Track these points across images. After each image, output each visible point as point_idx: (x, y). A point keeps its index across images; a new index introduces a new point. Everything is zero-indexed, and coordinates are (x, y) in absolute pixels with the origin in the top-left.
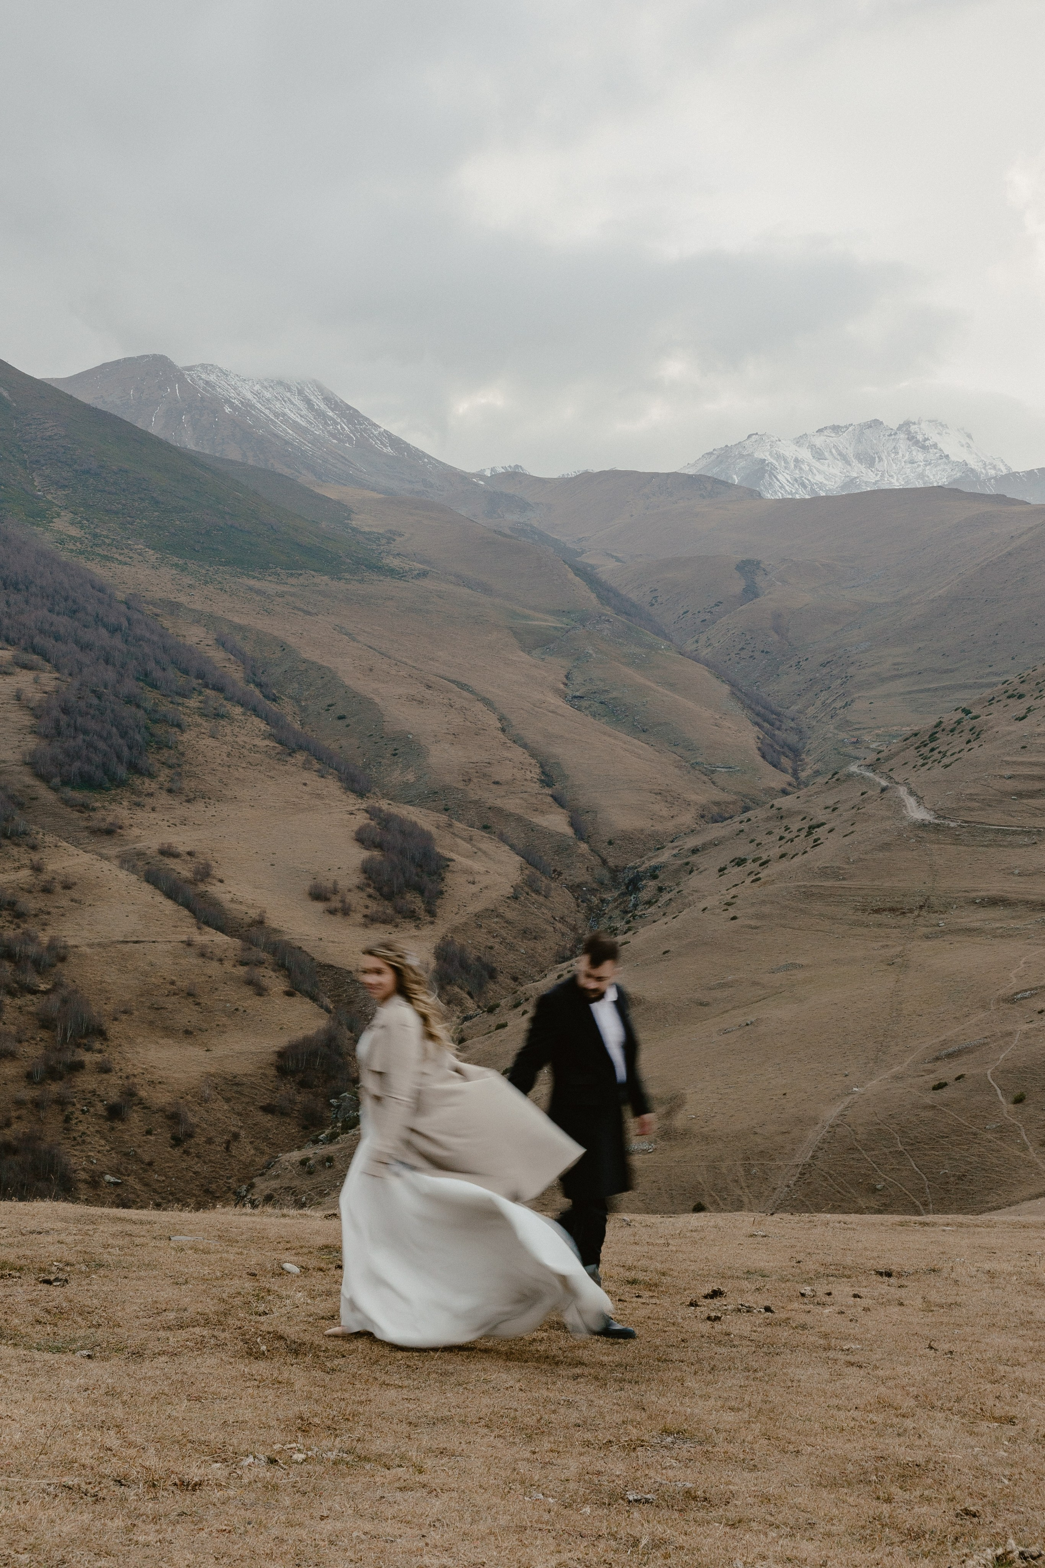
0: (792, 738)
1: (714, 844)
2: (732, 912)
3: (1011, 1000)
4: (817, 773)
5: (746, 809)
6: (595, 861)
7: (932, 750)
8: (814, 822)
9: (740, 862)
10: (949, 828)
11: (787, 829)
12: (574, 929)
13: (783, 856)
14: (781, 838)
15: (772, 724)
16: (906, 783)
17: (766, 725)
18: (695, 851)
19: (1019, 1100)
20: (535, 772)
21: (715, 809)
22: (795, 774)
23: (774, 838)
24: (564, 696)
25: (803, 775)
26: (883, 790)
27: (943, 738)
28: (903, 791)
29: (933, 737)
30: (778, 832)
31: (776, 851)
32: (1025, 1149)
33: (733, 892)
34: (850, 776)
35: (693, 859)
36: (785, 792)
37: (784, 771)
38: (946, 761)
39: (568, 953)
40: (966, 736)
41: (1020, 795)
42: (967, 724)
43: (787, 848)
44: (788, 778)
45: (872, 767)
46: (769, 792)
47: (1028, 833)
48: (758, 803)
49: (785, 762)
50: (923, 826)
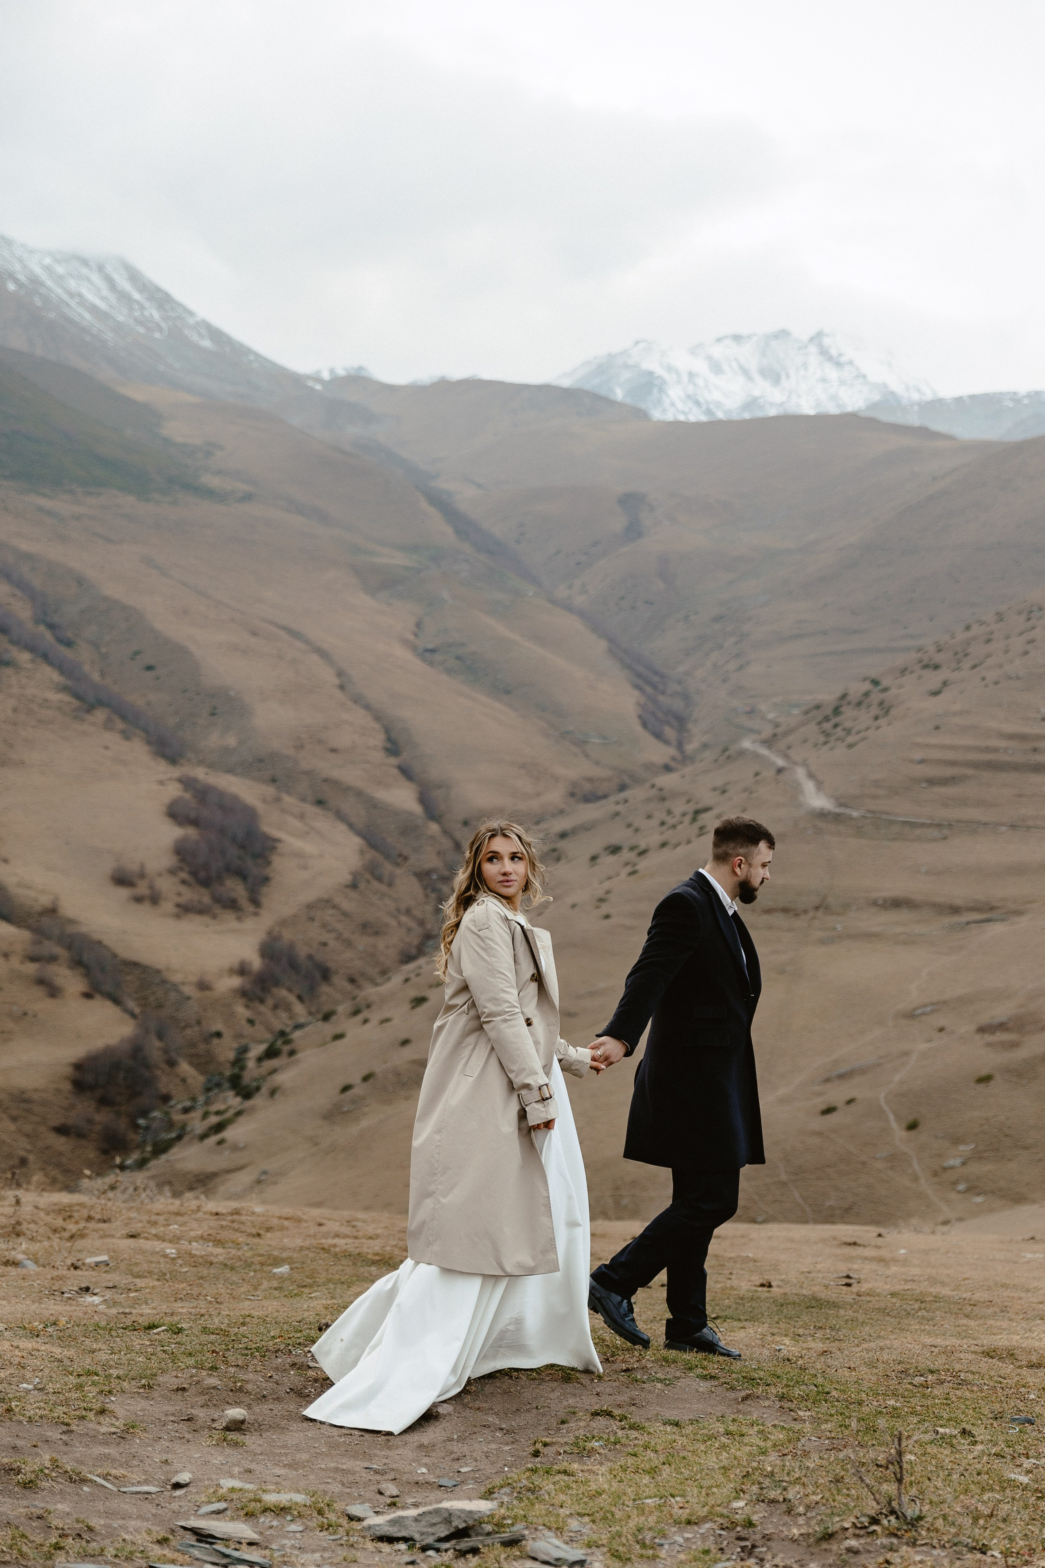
0: (677, 705)
1: (587, 827)
2: (605, 909)
3: (911, 1015)
4: (705, 746)
5: (623, 788)
6: (447, 844)
7: (836, 726)
8: (700, 806)
9: (615, 850)
10: (851, 818)
11: (669, 812)
12: (421, 923)
13: (664, 845)
14: (663, 823)
15: (655, 687)
16: (805, 764)
17: (648, 689)
18: (563, 835)
19: (913, 1126)
20: (378, 739)
21: (587, 787)
22: (680, 746)
23: (655, 822)
24: (414, 648)
25: (689, 748)
26: (780, 771)
27: (848, 712)
28: (800, 773)
29: (837, 711)
30: (660, 815)
31: (655, 839)
32: (915, 1179)
33: (607, 885)
34: (742, 753)
35: (562, 844)
36: (668, 768)
37: (667, 742)
38: (850, 739)
39: (414, 951)
40: (875, 710)
41: (931, 782)
42: (876, 697)
43: (668, 835)
44: (672, 751)
45: (768, 743)
46: (651, 768)
47: (939, 826)
48: (637, 780)
49: (670, 732)
50: (822, 815)
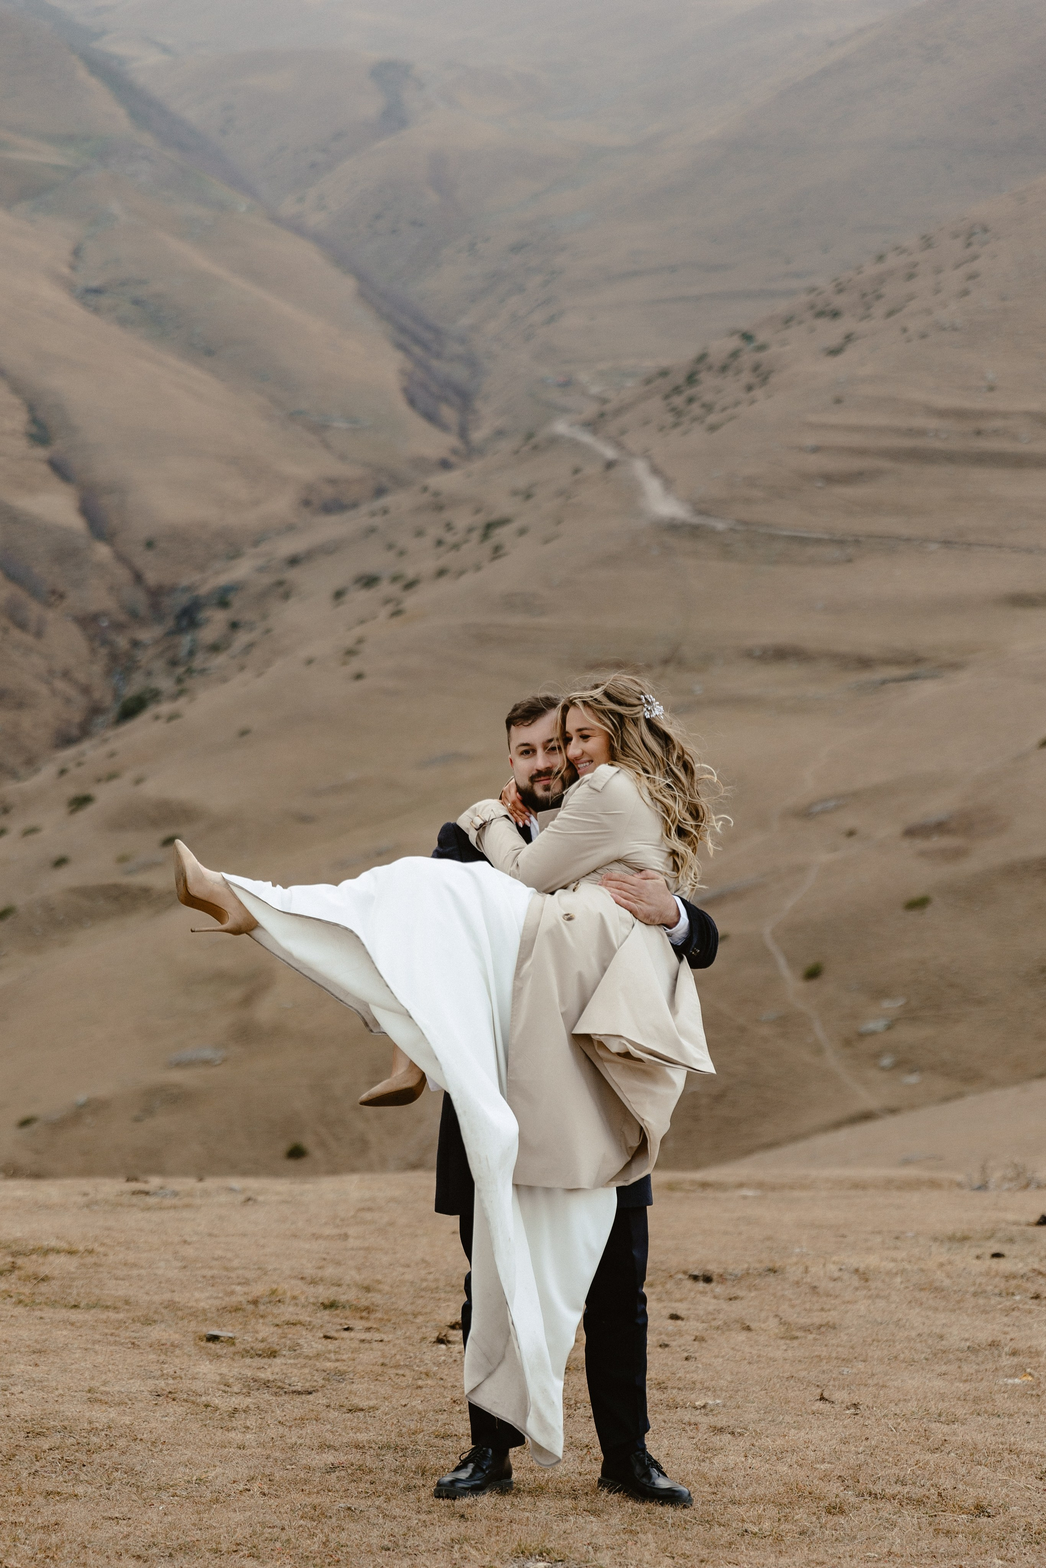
0: (459, 373)
1: (328, 550)
2: (355, 665)
3: (805, 814)
4: (500, 433)
5: (380, 492)
6: (122, 574)
7: (691, 400)
8: (494, 516)
9: (369, 581)
10: (713, 531)
11: (449, 527)
12: (86, 690)
13: (441, 573)
14: (439, 543)
15: (425, 346)
16: (646, 455)
17: (417, 350)
18: (294, 561)
19: (813, 974)
20: (18, 420)
21: (328, 492)
22: (463, 433)
23: (427, 541)
24: (69, 286)
25: (478, 436)
26: (610, 465)
27: (708, 381)
28: (640, 468)
29: (692, 379)
30: (435, 531)
31: (428, 565)
32: (818, 1050)
33: (358, 631)
34: (554, 441)
35: (292, 574)
36: (445, 465)
37: (443, 427)
38: (712, 419)
39: (75, 732)
40: (746, 377)
41: (830, 479)
42: (748, 358)
43: (448, 559)
44: (452, 440)
45: (593, 425)
46: (421, 464)
47: (841, 542)
48: (399, 482)
49: (448, 413)
50: (673, 527)
